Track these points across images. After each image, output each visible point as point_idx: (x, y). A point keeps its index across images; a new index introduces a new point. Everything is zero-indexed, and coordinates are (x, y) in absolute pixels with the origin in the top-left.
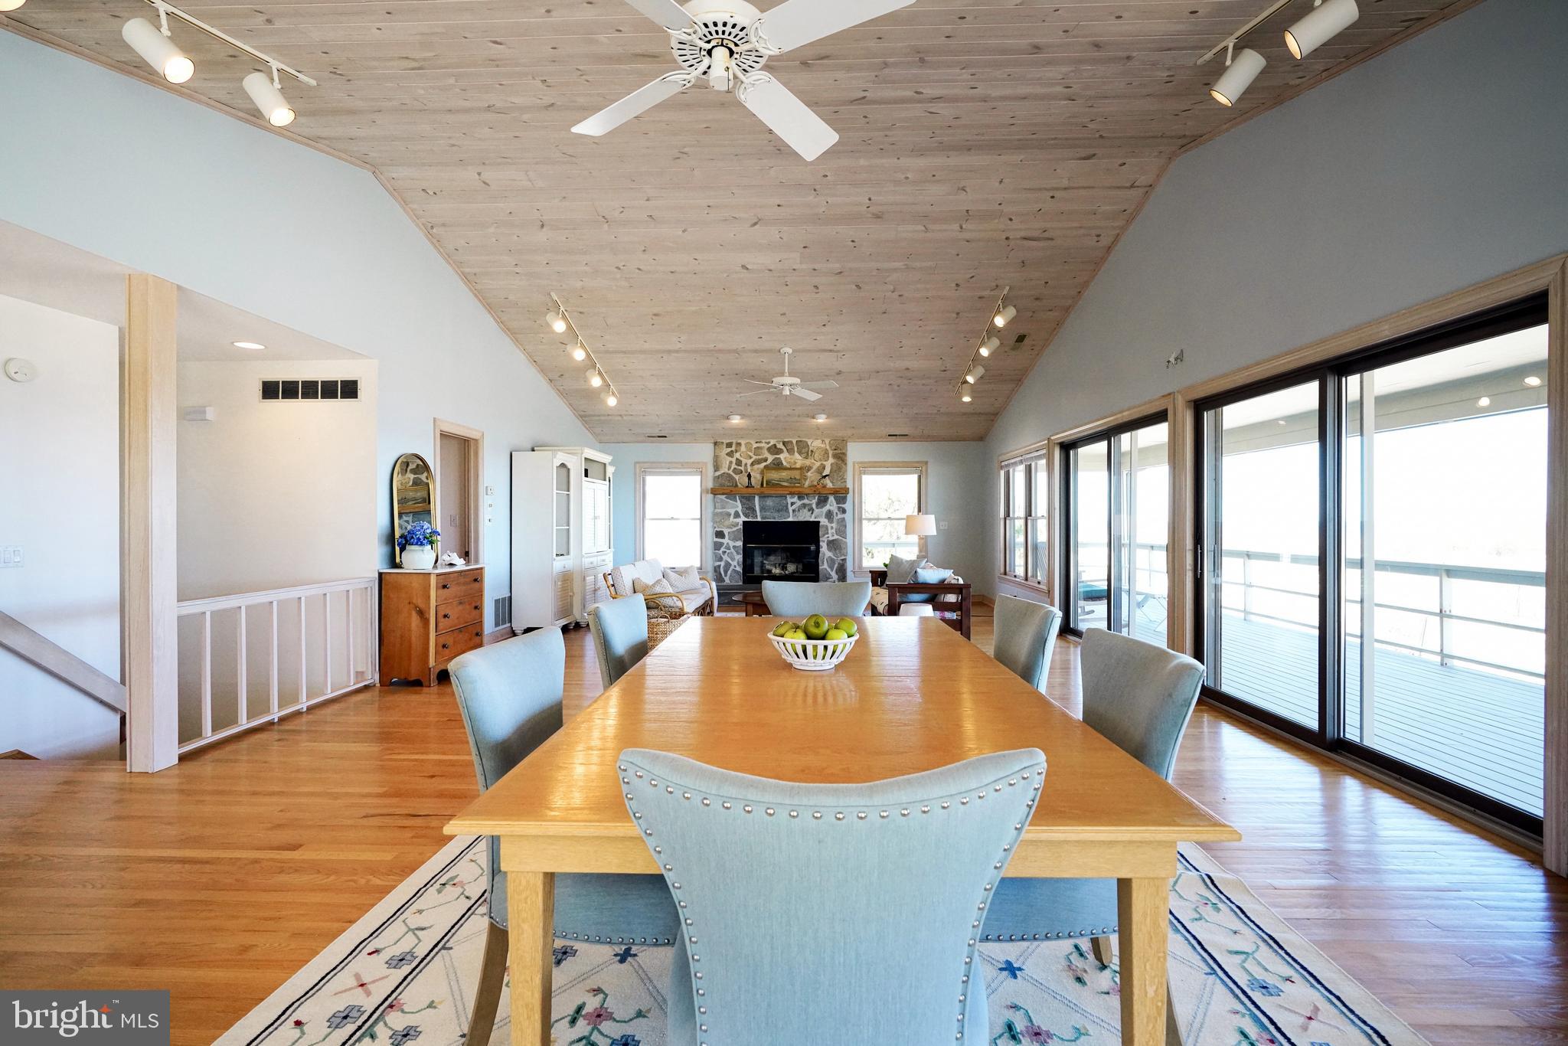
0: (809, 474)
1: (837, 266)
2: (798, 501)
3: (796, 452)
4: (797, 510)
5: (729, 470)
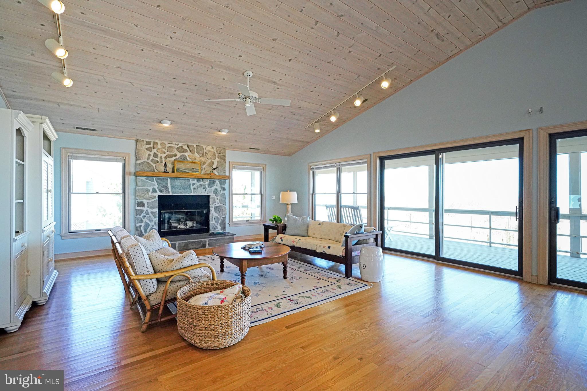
0: (204, 167)
2: (197, 183)
3: (196, 152)
4: (196, 188)
5: (148, 160)
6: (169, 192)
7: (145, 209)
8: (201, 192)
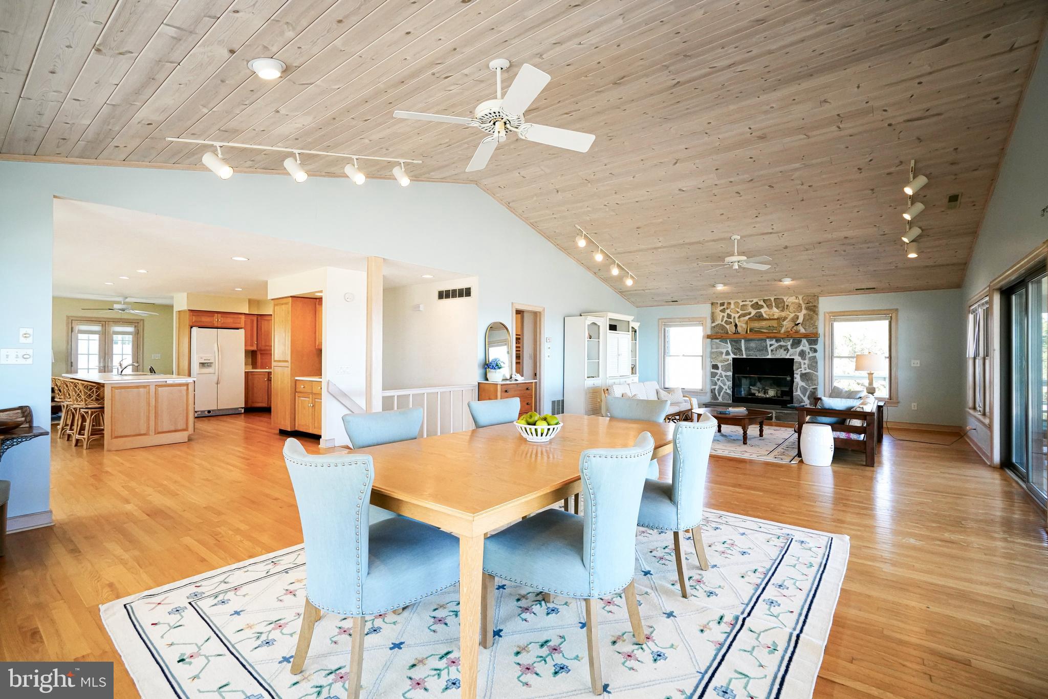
0: (785, 323)
1: (747, 177)
2: (776, 343)
3: (774, 307)
4: (774, 350)
5: (722, 322)
6: (743, 354)
7: (719, 372)
8: (781, 355)
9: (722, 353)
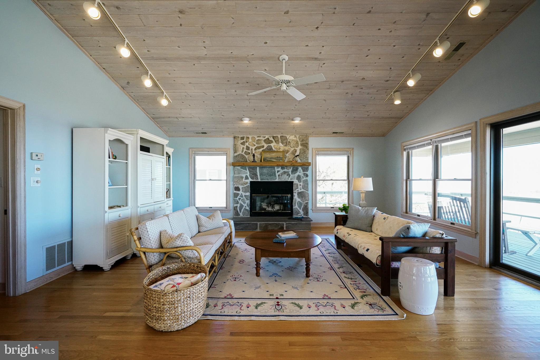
0: (287, 155)
2: (281, 170)
3: (280, 142)
4: (281, 175)
5: (242, 152)
6: (258, 179)
7: (240, 192)
8: (285, 178)
9: (242, 178)
